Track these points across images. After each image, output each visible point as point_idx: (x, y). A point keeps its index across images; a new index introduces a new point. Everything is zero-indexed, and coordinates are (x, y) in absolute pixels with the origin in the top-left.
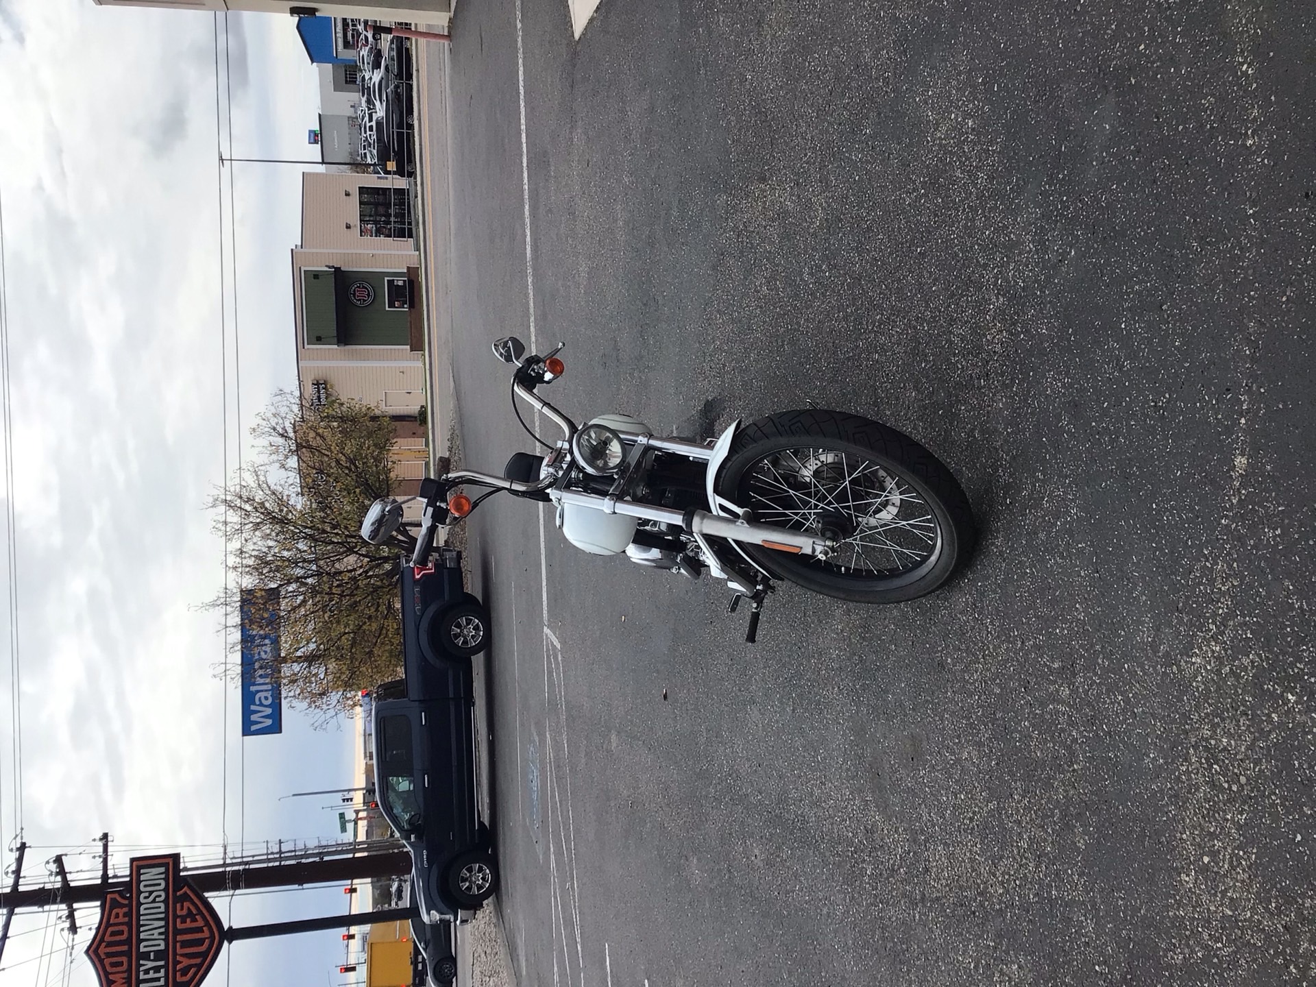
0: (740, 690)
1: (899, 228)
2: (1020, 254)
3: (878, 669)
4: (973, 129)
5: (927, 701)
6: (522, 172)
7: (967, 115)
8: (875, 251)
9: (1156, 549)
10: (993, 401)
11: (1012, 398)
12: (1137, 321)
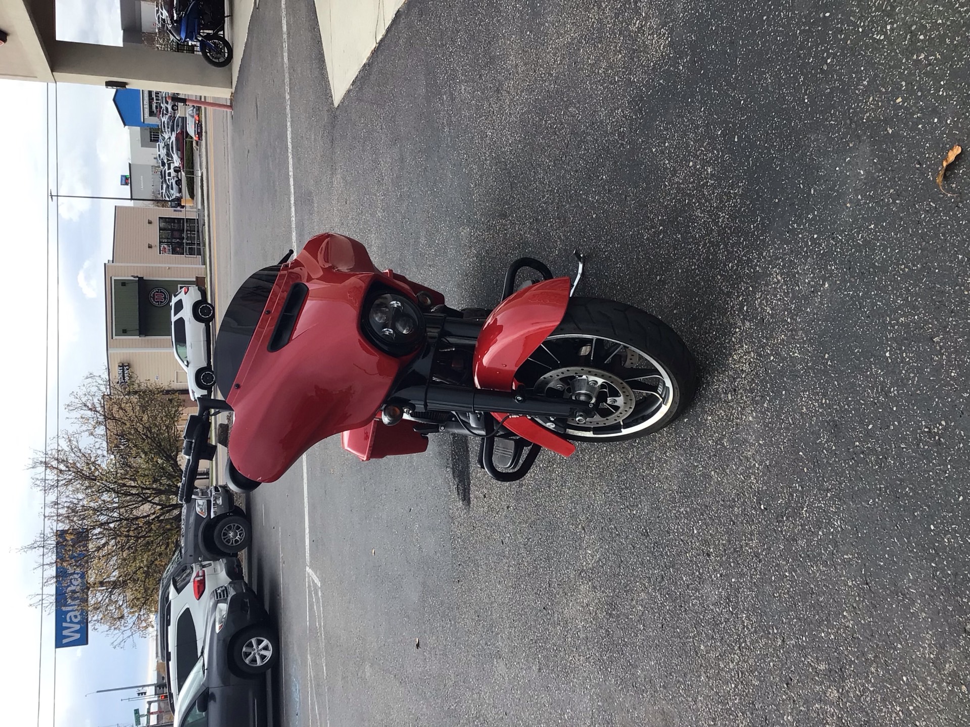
0: (486, 644)
1: (638, 258)
2: (767, 285)
3: (625, 645)
4: (713, 175)
5: (679, 681)
6: (290, 208)
7: (705, 163)
8: (614, 277)
9: (936, 569)
10: (742, 414)
11: (764, 413)
12: (905, 351)
